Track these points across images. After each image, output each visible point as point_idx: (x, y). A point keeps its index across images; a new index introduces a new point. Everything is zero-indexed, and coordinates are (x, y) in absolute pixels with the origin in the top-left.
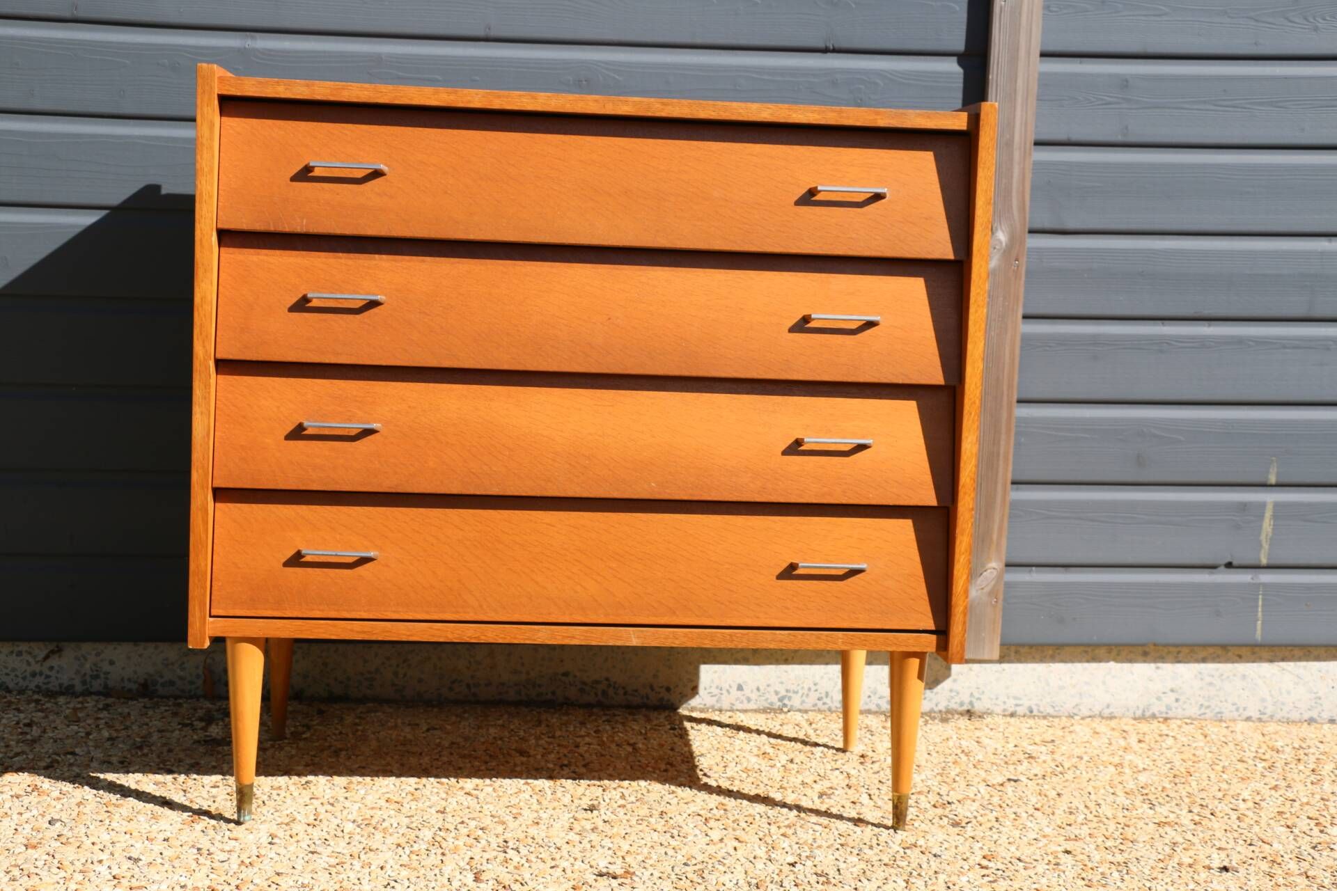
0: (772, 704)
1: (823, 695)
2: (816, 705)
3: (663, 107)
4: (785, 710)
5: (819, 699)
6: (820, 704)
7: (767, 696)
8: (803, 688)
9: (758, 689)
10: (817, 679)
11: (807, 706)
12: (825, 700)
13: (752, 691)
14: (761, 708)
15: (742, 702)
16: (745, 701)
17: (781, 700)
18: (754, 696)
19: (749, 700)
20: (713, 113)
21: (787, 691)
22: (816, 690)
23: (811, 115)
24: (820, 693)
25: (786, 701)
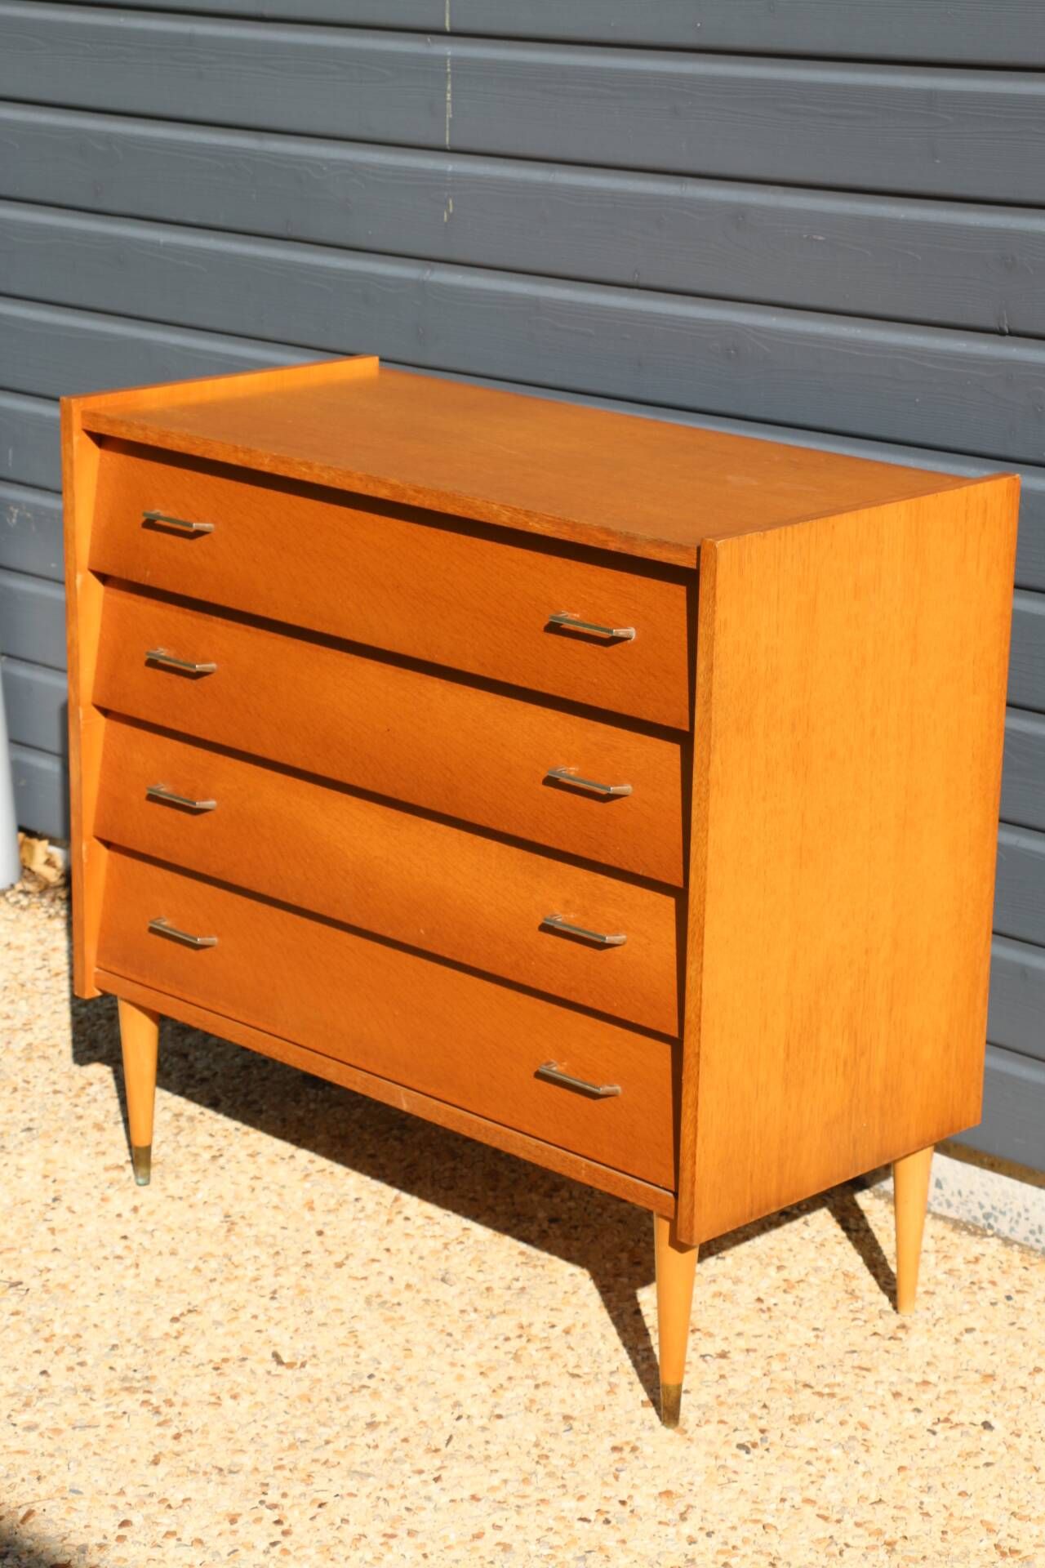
0: (975, 1218)
1: (1036, 1228)
2: (1026, 1239)
3: (416, 494)
4: (990, 1232)
5: (1032, 1232)
6: (1032, 1239)
7: (970, 1206)
8: (1011, 1210)
9: (960, 1193)
10: (1029, 1205)
11: (1014, 1236)
12: (1038, 1236)
13: (953, 1194)
14: (964, 1220)
15: (940, 1204)
16: (945, 1205)
17: (987, 1216)
18: (955, 1200)
19: (949, 1205)
20: (458, 509)
21: (993, 1208)
22: (1027, 1219)
23: (546, 525)
24: (1033, 1225)
25: (992, 1221)
